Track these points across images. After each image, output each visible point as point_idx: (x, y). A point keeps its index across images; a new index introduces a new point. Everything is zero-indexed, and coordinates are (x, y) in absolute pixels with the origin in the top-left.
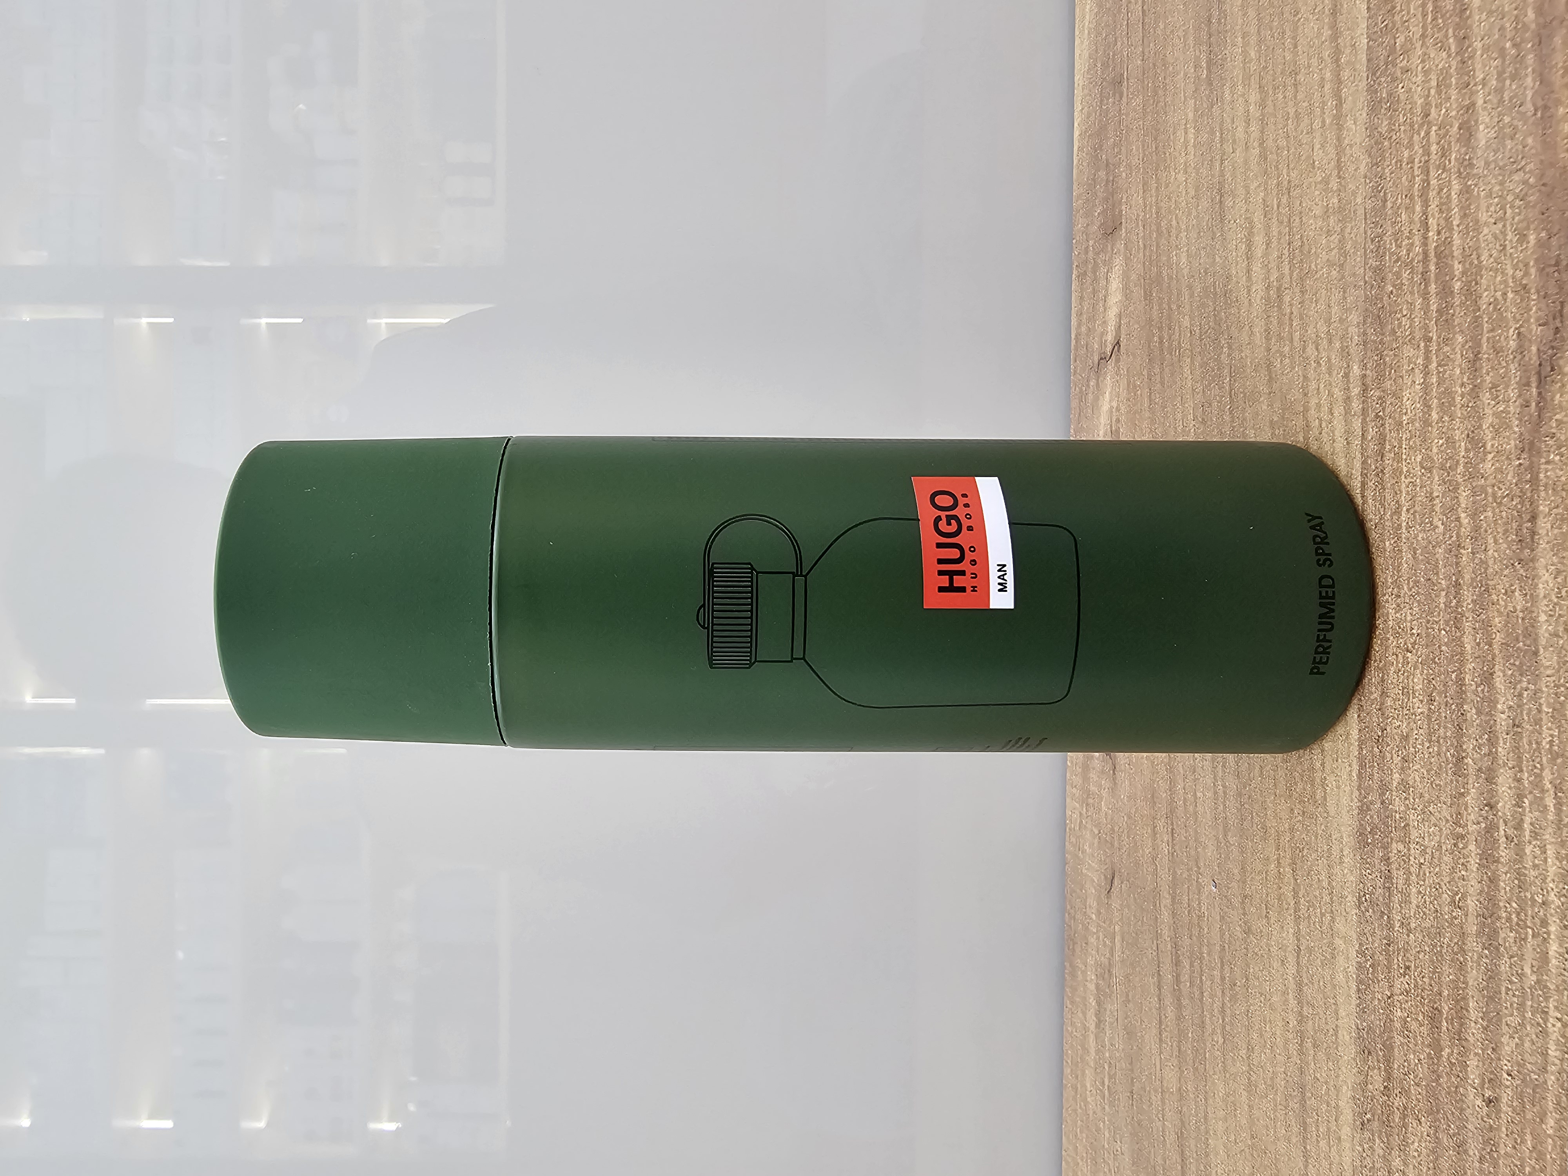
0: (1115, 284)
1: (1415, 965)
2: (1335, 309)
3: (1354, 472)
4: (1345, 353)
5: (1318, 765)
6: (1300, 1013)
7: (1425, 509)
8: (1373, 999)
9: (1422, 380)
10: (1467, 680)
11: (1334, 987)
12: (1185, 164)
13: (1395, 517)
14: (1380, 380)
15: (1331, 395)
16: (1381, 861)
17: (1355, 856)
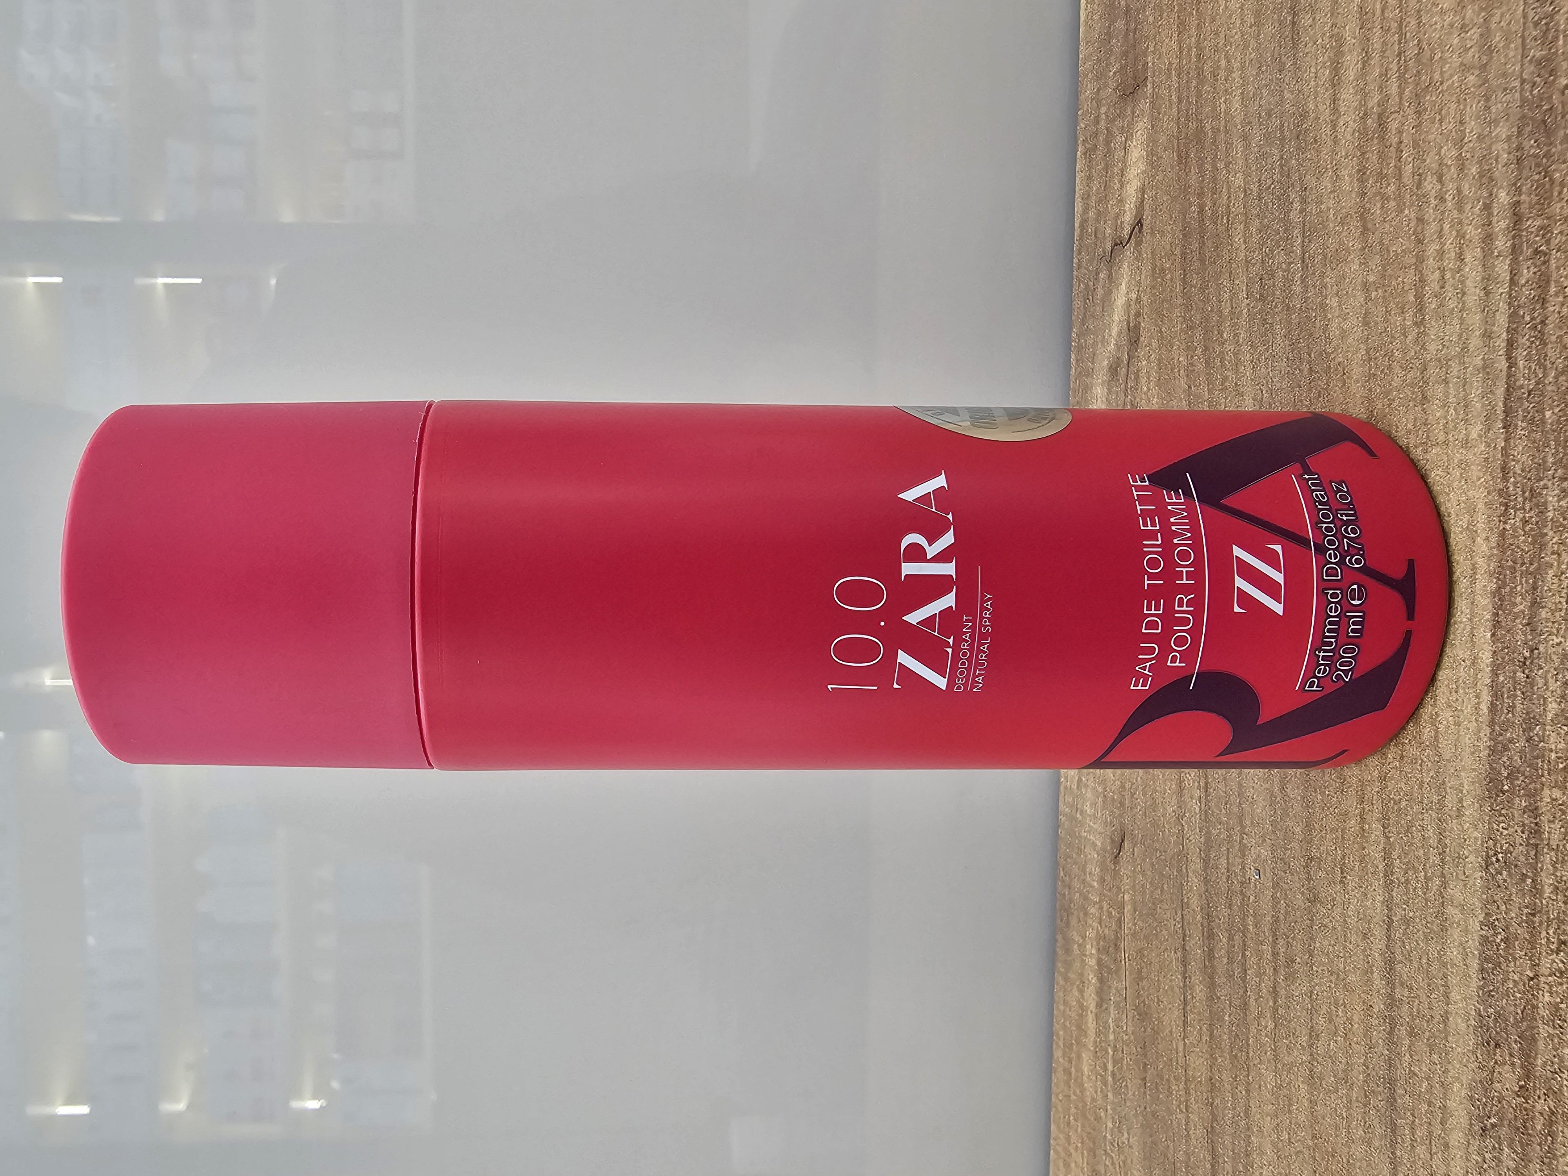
0: (1137, 153)
2: (1472, 127)
3: (1495, 329)
4: (1486, 178)
6: (1390, 996)
8: (1504, 981)
11: (1445, 965)
14: (1543, 204)
15: (1461, 235)
16: (1524, 812)
17: (1481, 806)
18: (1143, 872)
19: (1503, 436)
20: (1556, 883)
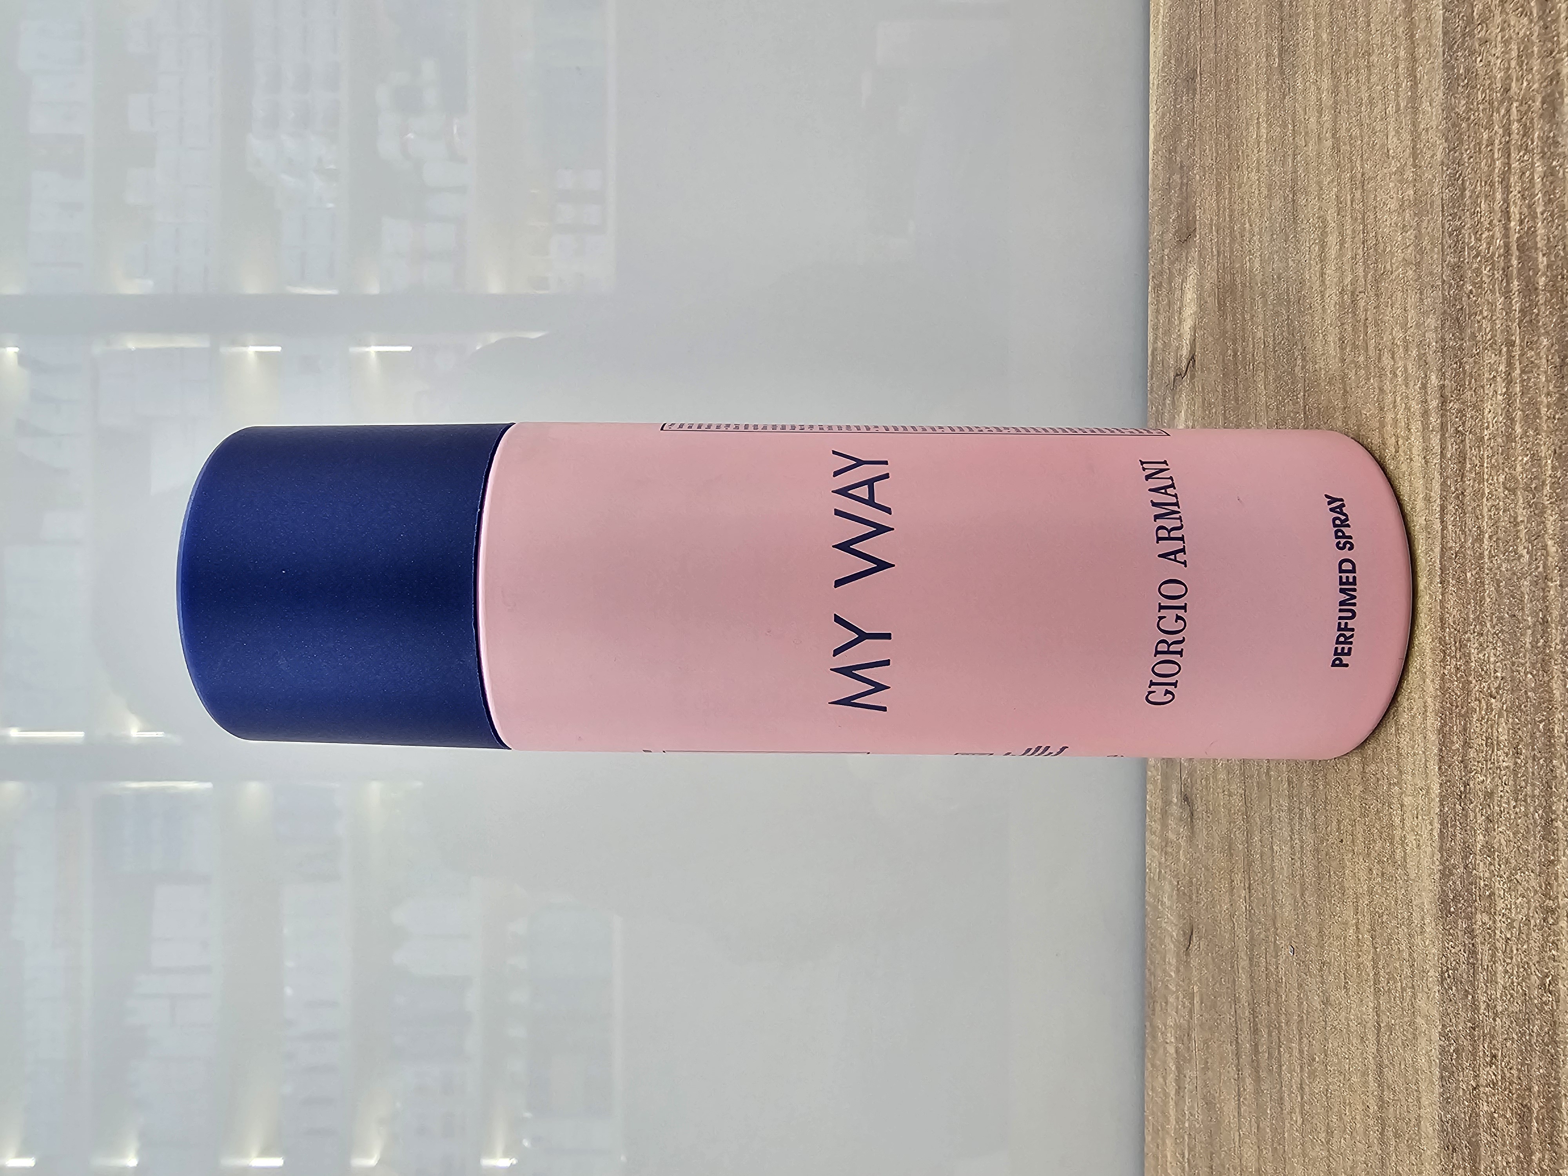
0: (1190, 295)
1: (1502, 1054)
2: (1412, 313)
3: (1432, 494)
4: (1422, 361)
5: (1397, 821)
6: (1381, 1098)
7: (1509, 535)
8: (1457, 1088)
9: (1504, 390)
10: (1556, 731)
11: (1416, 1071)
12: (1258, 162)
13: (1477, 545)
14: (1459, 390)
15: (1408, 408)
16: (1465, 933)
17: (1437, 925)
18: (1206, 965)
19: (1440, 590)
20: (1487, 1000)
